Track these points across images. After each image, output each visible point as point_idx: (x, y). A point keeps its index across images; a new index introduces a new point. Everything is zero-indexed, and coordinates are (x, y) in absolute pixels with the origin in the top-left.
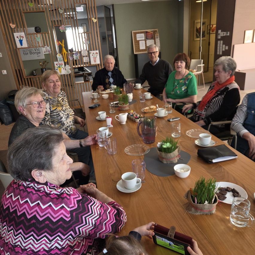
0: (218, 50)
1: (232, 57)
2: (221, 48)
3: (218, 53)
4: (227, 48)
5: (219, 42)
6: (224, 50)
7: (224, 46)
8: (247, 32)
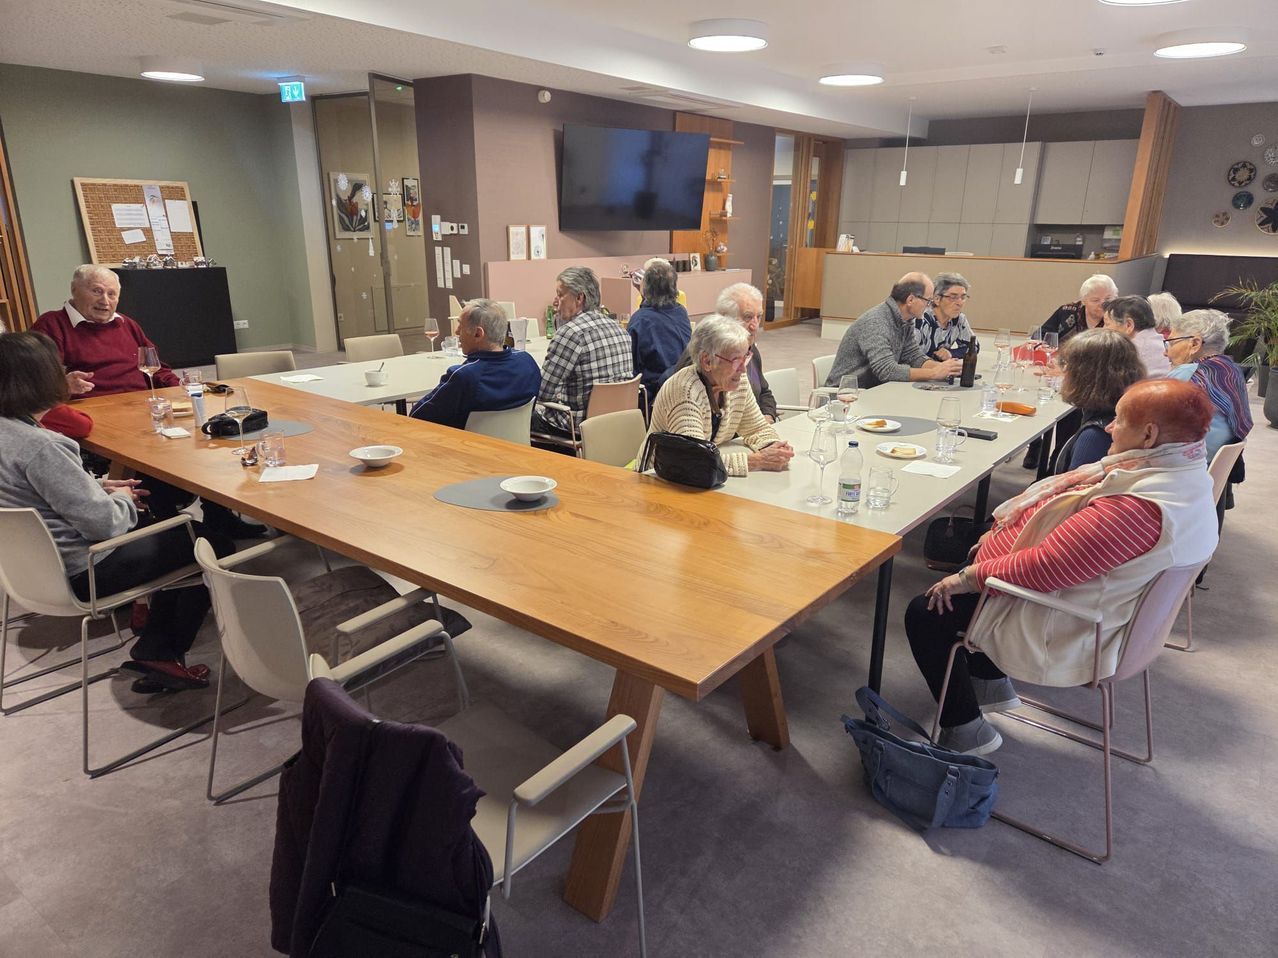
0: (440, 274)
1: (487, 296)
2: (448, 268)
3: (440, 284)
4: (467, 269)
5: (438, 250)
6: (458, 275)
7: (457, 263)
8: (513, 229)
